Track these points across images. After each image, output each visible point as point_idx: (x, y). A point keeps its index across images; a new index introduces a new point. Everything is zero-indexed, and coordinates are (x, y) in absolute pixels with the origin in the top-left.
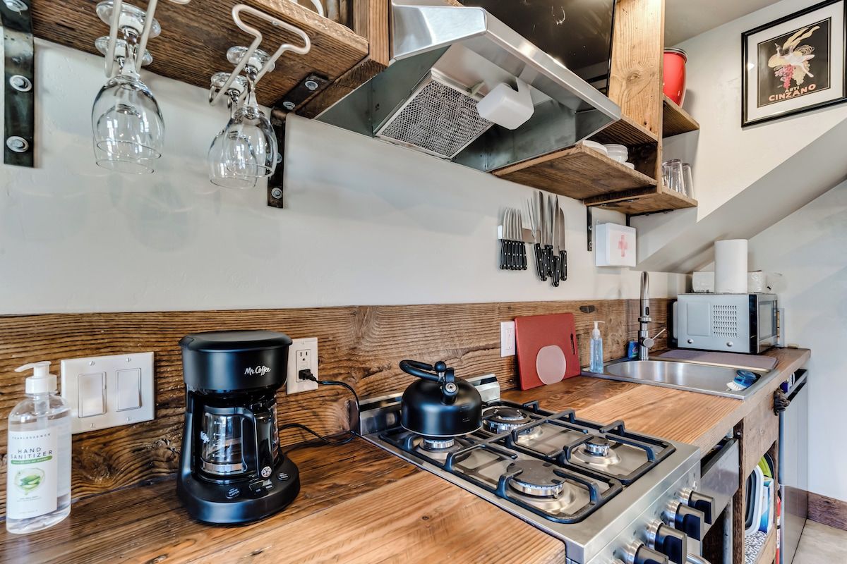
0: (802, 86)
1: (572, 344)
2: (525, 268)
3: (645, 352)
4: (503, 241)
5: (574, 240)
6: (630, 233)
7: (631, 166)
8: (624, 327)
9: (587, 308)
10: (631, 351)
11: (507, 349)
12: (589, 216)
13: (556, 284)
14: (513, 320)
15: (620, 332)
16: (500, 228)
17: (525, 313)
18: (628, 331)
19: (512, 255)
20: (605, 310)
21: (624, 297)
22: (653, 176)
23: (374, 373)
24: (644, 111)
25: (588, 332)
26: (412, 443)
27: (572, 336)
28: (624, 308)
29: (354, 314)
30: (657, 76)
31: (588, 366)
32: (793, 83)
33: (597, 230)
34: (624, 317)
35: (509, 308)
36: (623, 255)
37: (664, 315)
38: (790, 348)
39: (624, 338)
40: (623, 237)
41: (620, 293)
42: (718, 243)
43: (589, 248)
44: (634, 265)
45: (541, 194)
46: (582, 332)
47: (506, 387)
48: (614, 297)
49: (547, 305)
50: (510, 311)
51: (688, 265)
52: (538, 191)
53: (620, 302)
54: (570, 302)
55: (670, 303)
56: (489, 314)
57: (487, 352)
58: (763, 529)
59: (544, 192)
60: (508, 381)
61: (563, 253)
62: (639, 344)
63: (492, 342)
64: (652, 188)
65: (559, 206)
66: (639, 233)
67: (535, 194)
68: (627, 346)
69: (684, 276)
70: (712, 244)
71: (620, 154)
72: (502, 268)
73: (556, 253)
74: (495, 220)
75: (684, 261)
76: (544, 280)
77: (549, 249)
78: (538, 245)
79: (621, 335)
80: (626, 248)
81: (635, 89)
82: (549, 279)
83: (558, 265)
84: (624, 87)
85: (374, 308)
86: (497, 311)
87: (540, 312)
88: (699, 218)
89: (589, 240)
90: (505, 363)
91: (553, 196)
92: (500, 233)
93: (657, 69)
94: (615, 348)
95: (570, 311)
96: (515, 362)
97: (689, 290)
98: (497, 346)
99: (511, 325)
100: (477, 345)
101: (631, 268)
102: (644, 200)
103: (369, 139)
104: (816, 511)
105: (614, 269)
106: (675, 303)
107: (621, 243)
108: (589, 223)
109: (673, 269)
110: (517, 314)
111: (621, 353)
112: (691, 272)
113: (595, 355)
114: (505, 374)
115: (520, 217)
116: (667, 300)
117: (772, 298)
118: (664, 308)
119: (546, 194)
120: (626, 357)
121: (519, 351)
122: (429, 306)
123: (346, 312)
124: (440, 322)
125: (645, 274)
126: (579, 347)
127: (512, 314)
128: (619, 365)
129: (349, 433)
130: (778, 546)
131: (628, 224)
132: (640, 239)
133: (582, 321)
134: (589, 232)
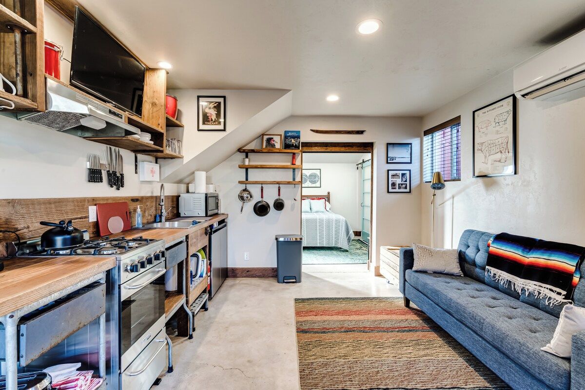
0: (214, 122)
1: (127, 216)
2: (102, 182)
3: (163, 219)
4: (90, 169)
5: (128, 169)
6: (157, 167)
7: (152, 142)
8: (154, 208)
9: (135, 200)
10: (157, 218)
11: (92, 218)
12: (136, 158)
13: (118, 189)
14: (96, 205)
15: (152, 211)
16: (88, 163)
17: (102, 202)
18: (156, 210)
19: (94, 176)
20: (144, 200)
21: (155, 195)
22: (162, 147)
23: (20, 230)
24: (159, 119)
25: (135, 210)
26: (50, 252)
27: (127, 212)
28: (155, 199)
29: (9, 203)
30: (163, 107)
31: (135, 226)
32: (212, 120)
33: (140, 165)
34: (154, 204)
35: (93, 200)
36: (153, 176)
37: (175, 203)
38: (222, 214)
39: (154, 213)
40: (153, 168)
41: (152, 193)
42: (195, 172)
43: (136, 173)
44: (159, 180)
45: (110, 148)
46: (132, 211)
47: (92, 236)
48: (149, 195)
49: (114, 198)
50: (94, 201)
51: (187, 180)
52: (109, 146)
53: (152, 197)
54: (126, 197)
55: (178, 197)
56: (82, 203)
57: (81, 220)
58: (201, 276)
59: (112, 147)
60: (93, 233)
61: (122, 175)
62: (161, 216)
63: (84, 215)
64: (162, 152)
65: (120, 153)
66: (162, 166)
67: (107, 147)
68: (155, 217)
69: (185, 185)
70: (193, 173)
71: (147, 137)
72: (89, 181)
73: (118, 175)
74: (85, 159)
75: (185, 178)
76: (112, 187)
77: (114, 173)
78: (108, 171)
79: (153, 211)
80: (154, 173)
81: (155, 109)
82: (115, 187)
83: (120, 180)
84: (150, 107)
85: (20, 200)
86: (87, 201)
87: (110, 201)
88: (185, 162)
89: (136, 169)
90: (91, 225)
91: (117, 148)
92: (88, 165)
93: (163, 104)
94: (149, 217)
95: (126, 201)
96: (96, 224)
97: (188, 192)
98: (87, 217)
99: (95, 207)
100: (76, 217)
101: (158, 182)
102: (159, 154)
103: (15, 120)
104: (230, 274)
105: (150, 182)
106: (180, 198)
107: (152, 171)
108: (136, 161)
109: (180, 182)
110: (98, 202)
111: (152, 220)
112: (188, 184)
113: (138, 220)
114: (91, 230)
115: (99, 158)
116: (176, 196)
117: (216, 195)
118: (175, 199)
119: (113, 148)
120: (155, 221)
121: (99, 219)
122: (50, 199)
123: (5, 202)
124: (56, 207)
125: (162, 185)
126: (131, 217)
127: (95, 203)
128: (151, 225)
129: (6, 257)
130: (209, 283)
131: (156, 163)
132: (162, 169)
133: (132, 206)
134: (136, 166)
